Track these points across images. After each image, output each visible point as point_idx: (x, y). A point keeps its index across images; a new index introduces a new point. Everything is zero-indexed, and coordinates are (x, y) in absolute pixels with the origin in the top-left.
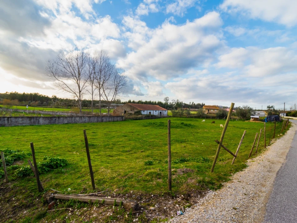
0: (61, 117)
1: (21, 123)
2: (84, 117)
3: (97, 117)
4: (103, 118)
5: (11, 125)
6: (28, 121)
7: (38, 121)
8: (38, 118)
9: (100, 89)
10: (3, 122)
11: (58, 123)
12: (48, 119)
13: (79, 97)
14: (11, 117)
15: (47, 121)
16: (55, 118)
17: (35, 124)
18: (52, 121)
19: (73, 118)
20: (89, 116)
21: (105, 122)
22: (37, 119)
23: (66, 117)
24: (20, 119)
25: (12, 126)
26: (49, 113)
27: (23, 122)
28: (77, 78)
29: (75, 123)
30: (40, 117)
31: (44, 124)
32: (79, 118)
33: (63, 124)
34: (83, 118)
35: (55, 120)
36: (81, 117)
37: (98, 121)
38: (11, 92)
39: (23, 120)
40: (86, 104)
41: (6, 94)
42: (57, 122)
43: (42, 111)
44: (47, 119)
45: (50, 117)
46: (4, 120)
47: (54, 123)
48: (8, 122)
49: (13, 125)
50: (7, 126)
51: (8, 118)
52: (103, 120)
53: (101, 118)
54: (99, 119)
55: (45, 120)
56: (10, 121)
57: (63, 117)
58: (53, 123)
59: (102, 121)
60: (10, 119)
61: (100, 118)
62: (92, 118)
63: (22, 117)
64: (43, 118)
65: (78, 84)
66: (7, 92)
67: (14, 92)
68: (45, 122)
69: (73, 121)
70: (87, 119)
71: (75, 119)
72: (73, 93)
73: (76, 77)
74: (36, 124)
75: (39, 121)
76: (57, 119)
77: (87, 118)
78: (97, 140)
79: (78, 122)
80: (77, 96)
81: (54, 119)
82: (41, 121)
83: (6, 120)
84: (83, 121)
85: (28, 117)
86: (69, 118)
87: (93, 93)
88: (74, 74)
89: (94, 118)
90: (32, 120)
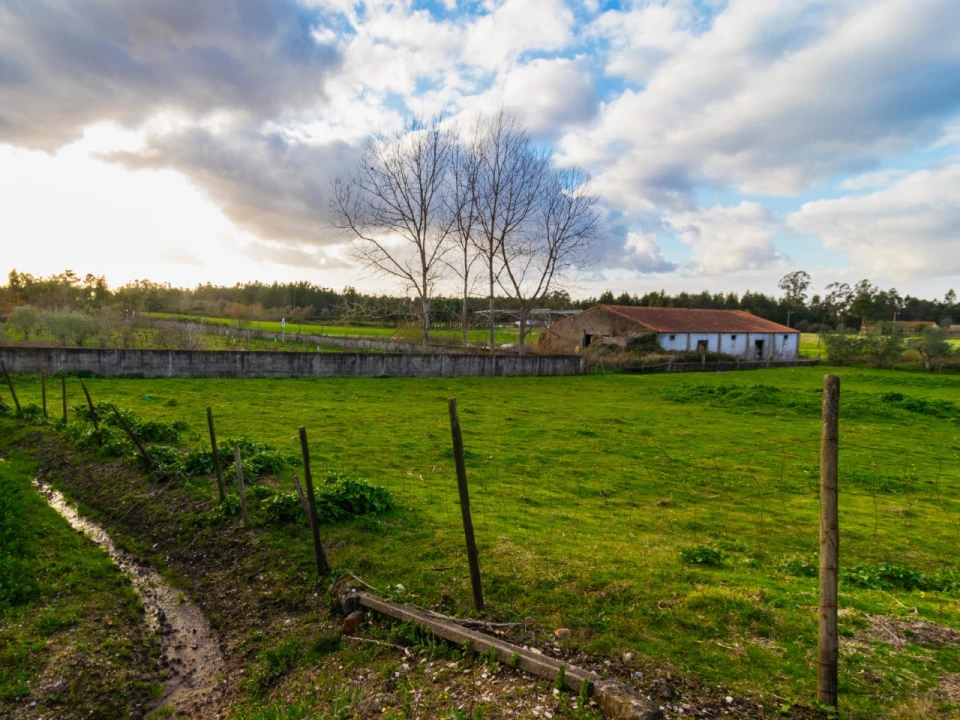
0: (370, 355)
1: (270, 368)
2: (436, 356)
3: (480, 357)
4: (502, 362)
5: (247, 375)
6: (283, 364)
7: (308, 366)
8: (309, 357)
9: (492, 254)
10: (233, 365)
11: (361, 374)
12: (334, 359)
13: (422, 289)
14: (248, 353)
15: (332, 367)
16: (353, 358)
17: (302, 372)
18: (344, 366)
19: (404, 359)
20: (452, 352)
21: (508, 376)
22: (306, 360)
23: (382, 356)
24: (269, 359)
25: (249, 377)
26: (336, 341)
27: (274, 365)
28: (415, 224)
29: (411, 374)
30: (315, 354)
31: (324, 376)
32: (420, 359)
33: (375, 377)
34: (433, 359)
35: (354, 363)
36: (428, 356)
37: (482, 373)
38: (247, 283)
39: (274, 362)
40: (444, 311)
41: (237, 288)
42: (357, 370)
44: (332, 361)
45: (339, 354)
46: (235, 361)
47: (350, 374)
48: (243, 367)
49: (252, 374)
50: (239, 378)
51: (243, 353)
52: (501, 367)
53: (494, 360)
54: (487, 366)
55: (326, 363)
56: (246, 365)
57: (374, 355)
58: (348, 373)
59: (498, 372)
60: (246, 357)
61: (491, 362)
62: (462, 360)
63: (273, 354)
64: (323, 355)
65: (420, 246)
66: (238, 284)
67: (253, 282)
68: (327, 370)
69: (404, 370)
70: (446, 363)
71: (409, 363)
72: (404, 275)
73: (414, 221)
74: (305, 375)
75: (311, 366)
76: (358, 360)
77: (448, 360)
78: (480, 440)
79: (419, 372)
80: (417, 286)
81: (350, 361)
82: (318, 365)
83: (238, 361)
84: (434, 369)
85: (286, 354)
86: (390, 360)
87: (467, 273)
88: (407, 212)
89: (468, 360)
90: (296, 363)
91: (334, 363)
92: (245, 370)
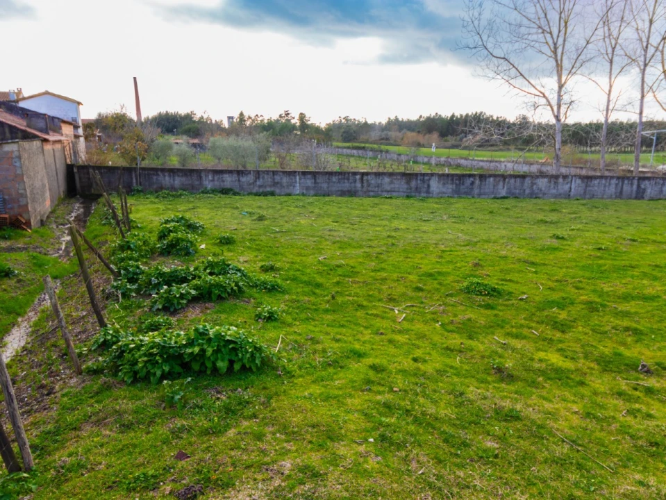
0: (490, 176)
1: (389, 189)
2: (565, 177)
3: (618, 178)
4: (644, 185)
5: (367, 194)
6: (401, 184)
7: (426, 186)
8: (426, 178)
9: (646, 65)
10: (353, 185)
11: (480, 195)
12: (452, 180)
13: (555, 108)
14: (367, 174)
15: (450, 187)
16: (472, 179)
17: (420, 192)
18: (462, 187)
19: (528, 181)
20: (584, 172)
21: (652, 199)
22: (423, 181)
23: (504, 177)
24: (387, 180)
25: (369, 196)
27: (392, 186)
28: (552, 37)
29: (534, 195)
30: (432, 175)
31: (441, 195)
32: (546, 180)
33: (495, 198)
34: (561, 180)
35: (473, 183)
36: (556, 177)
37: (620, 195)
39: (391, 182)
42: (476, 191)
43: (466, 159)
44: (449, 182)
45: (457, 175)
46: (355, 181)
47: (469, 193)
48: (362, 186)
49: (372, 194)
50: (359, 196)
51: (363, 174)
52: (644, 190)
53: (635, 182)
54: (626, 188)
55: (444, 184)
56: (365, 184)
57: (495, 176)
58: (466, 193)
59: (640, 195)
60: (365, 178)
61: (632, 184)
62: (596, 182)
63: (391, 175)
64: (442, 177)
65: (557, 61)
68: (444, 190)
69: (527, 191)
70: (576, 185)
71: (533, 184)
72: (538, 94)
73: (551, 33)
74: (422, 194)
75: (429, 186)
76: (477, 182)
77: (579, 181)
79: (544, 194)
80: (550, 105)
81: (468, 181)
82: (435, 185)
83: (358, 181)
84: (561, 191)
85: (404, 175)
86: (512, 181)
87: (611, 86)
88: (546, 28)
89: (604, 181)
90: (413, 183)
91: (452, 184)
92: (365, 189)
